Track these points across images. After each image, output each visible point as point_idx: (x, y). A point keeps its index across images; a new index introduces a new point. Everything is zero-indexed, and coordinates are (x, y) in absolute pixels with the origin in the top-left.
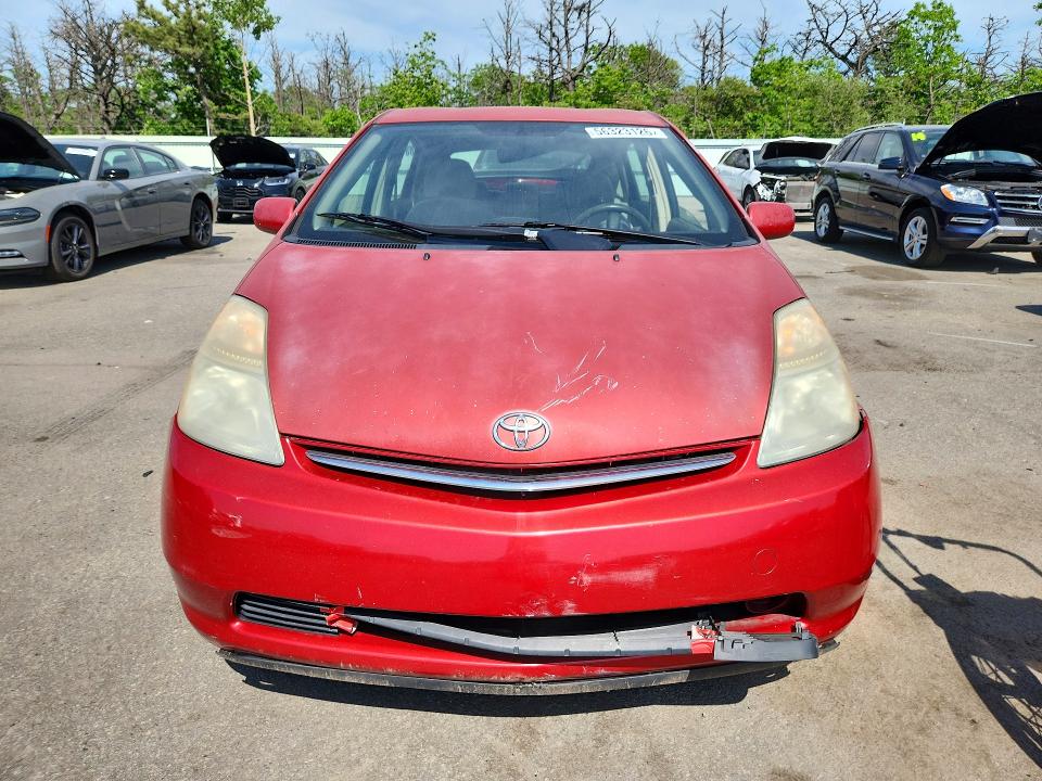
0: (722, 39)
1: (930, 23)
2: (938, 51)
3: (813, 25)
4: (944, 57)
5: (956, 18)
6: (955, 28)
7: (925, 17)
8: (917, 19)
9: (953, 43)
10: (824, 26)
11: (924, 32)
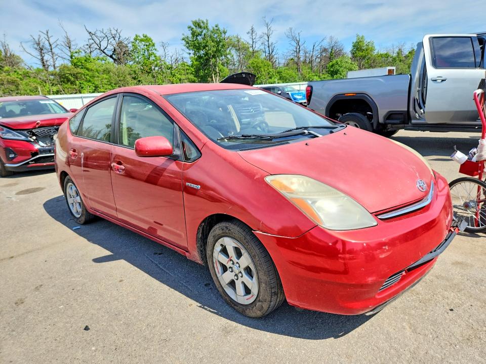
0: (50, 45)
1: (143, 43)
2: (150, 55)
3: (92, 41)
4: (152, 58)
5: (153, 42)
6: (154, 45)
7: (141, 40)
8: (138, 41)
9: (155, 52)
10: (98, 42)
11: (142, 47)
